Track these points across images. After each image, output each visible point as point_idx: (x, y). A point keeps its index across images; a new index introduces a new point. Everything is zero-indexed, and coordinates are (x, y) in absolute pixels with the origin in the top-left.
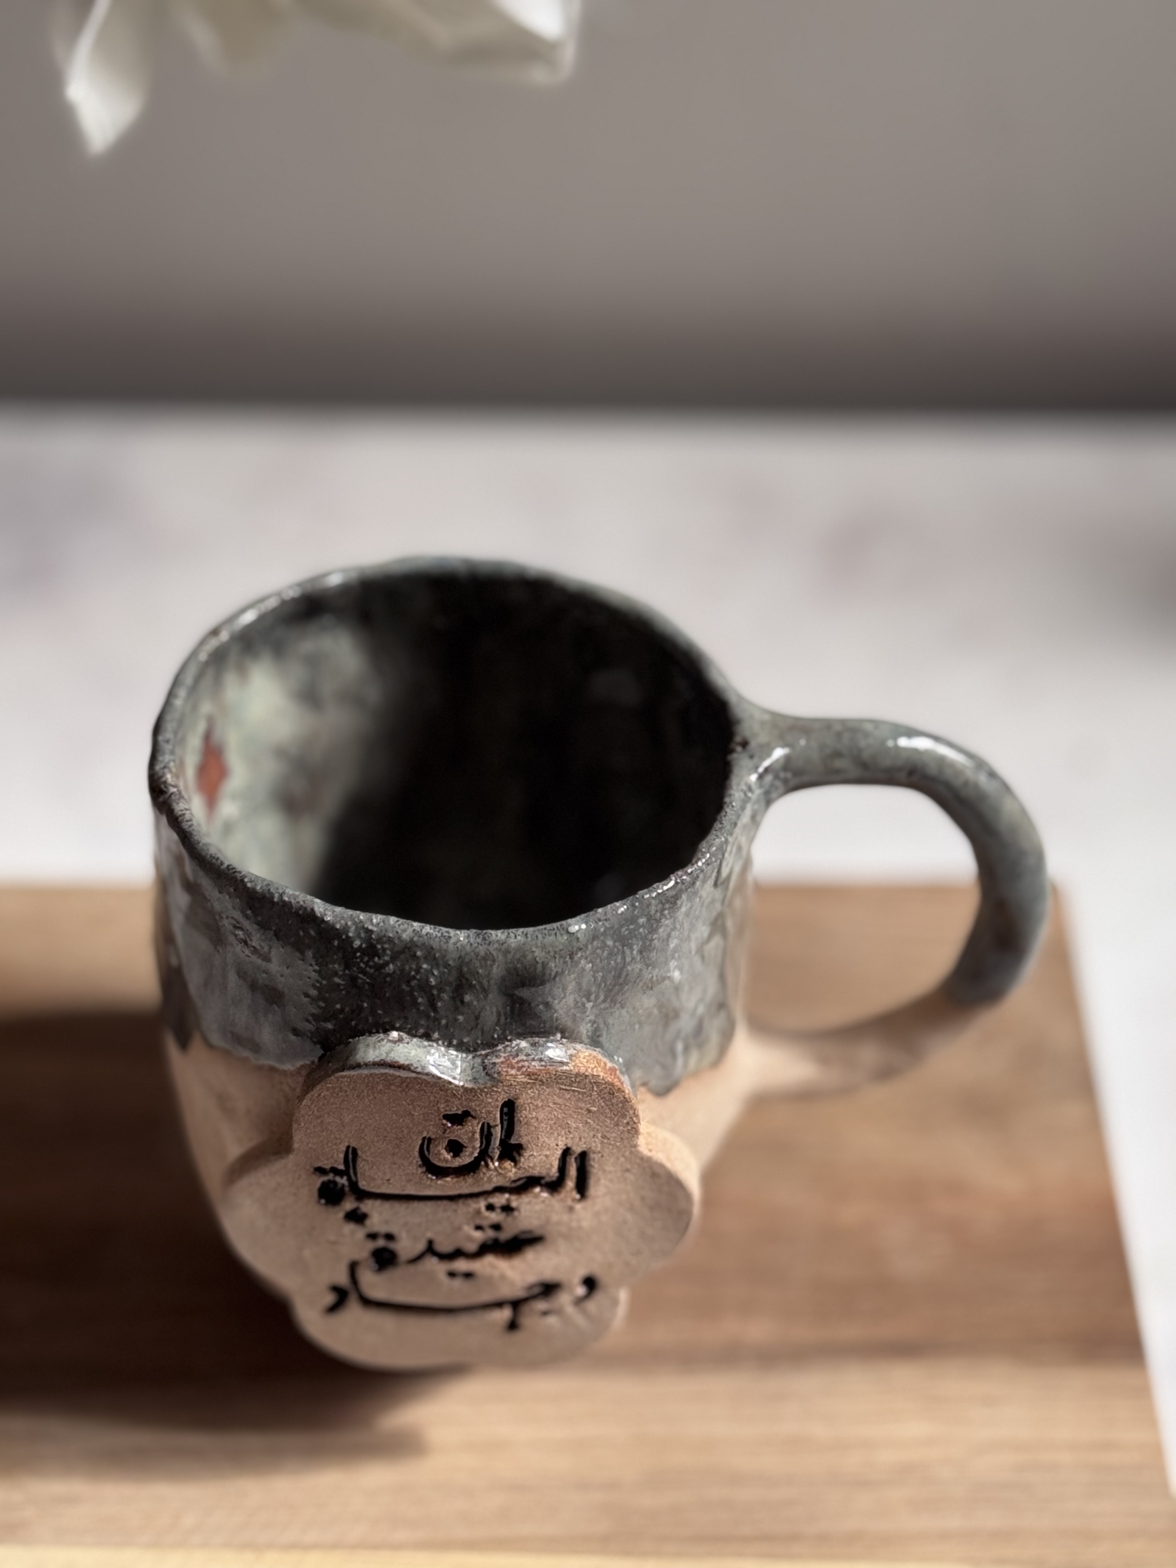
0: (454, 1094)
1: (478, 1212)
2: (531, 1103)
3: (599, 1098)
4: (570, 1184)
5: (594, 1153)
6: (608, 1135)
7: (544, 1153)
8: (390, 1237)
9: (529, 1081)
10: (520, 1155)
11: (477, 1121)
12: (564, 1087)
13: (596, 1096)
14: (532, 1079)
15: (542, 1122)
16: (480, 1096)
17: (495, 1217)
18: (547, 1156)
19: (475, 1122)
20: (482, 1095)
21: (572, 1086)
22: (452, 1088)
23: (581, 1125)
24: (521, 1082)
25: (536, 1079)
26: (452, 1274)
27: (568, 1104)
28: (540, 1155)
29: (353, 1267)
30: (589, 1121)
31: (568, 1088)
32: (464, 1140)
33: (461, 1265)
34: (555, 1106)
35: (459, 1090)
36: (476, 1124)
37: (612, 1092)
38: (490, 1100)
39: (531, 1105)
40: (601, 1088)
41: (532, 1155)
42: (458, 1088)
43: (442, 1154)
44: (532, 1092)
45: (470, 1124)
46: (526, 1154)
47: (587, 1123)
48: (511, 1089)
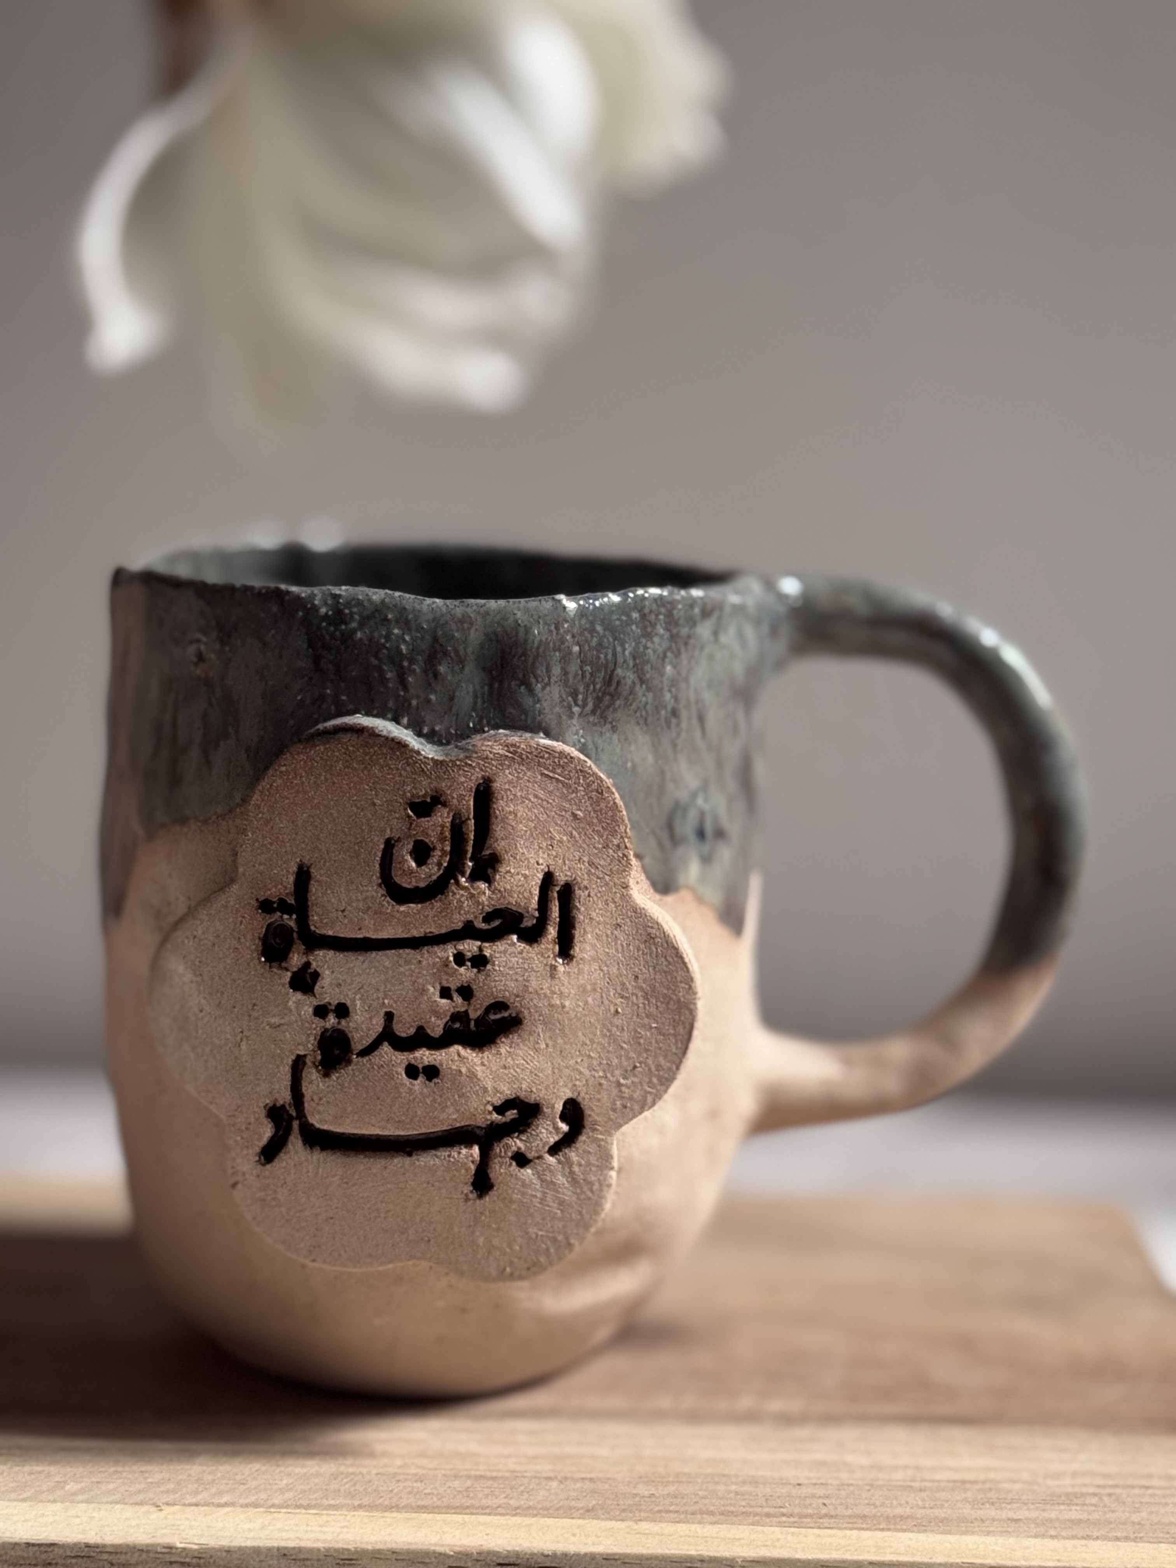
0: (423, 770)
1: (446, 964)
2: (510, 790)
3: (586, 797)
4: (552, 932)
5: (580, 889)
6: (596, 861)
7: (523, 872)
8: (342, 1011)
9: (507, 754)
10: (495, 871)
11: (448, 810)
12: (546, 772)
13: (583, 793)
14: (510, 752)
15: (521, 822)
16: (451, 771)
17: (466, 973)
18: (525, 876)
19: (445, 811)
20: (453, 771)
21: (555, 773)
22: (421, 760)
23: (565, 838)
24: (498, 754)
25: (514, 753)
26: (412, 1071)
27: (551, 801)
28: (518, 874)
29: (298, 1065)
30: (574, 832)
31: (551, 774)
32: (432, 838)
33: (424, 1056)
34: (536, 800)
35: (429, 764)
36: (446, 815)
37: (600, 791)
38: (463, 779)
39: (509, 793)
40: (588, 781)
41: (509, 872)
42: (426, 760)
43: (406, 860)
44: (510, 773)
45: (440, 814)
46: (503, 869)
47: (571, 836)
48: (486, 765)
